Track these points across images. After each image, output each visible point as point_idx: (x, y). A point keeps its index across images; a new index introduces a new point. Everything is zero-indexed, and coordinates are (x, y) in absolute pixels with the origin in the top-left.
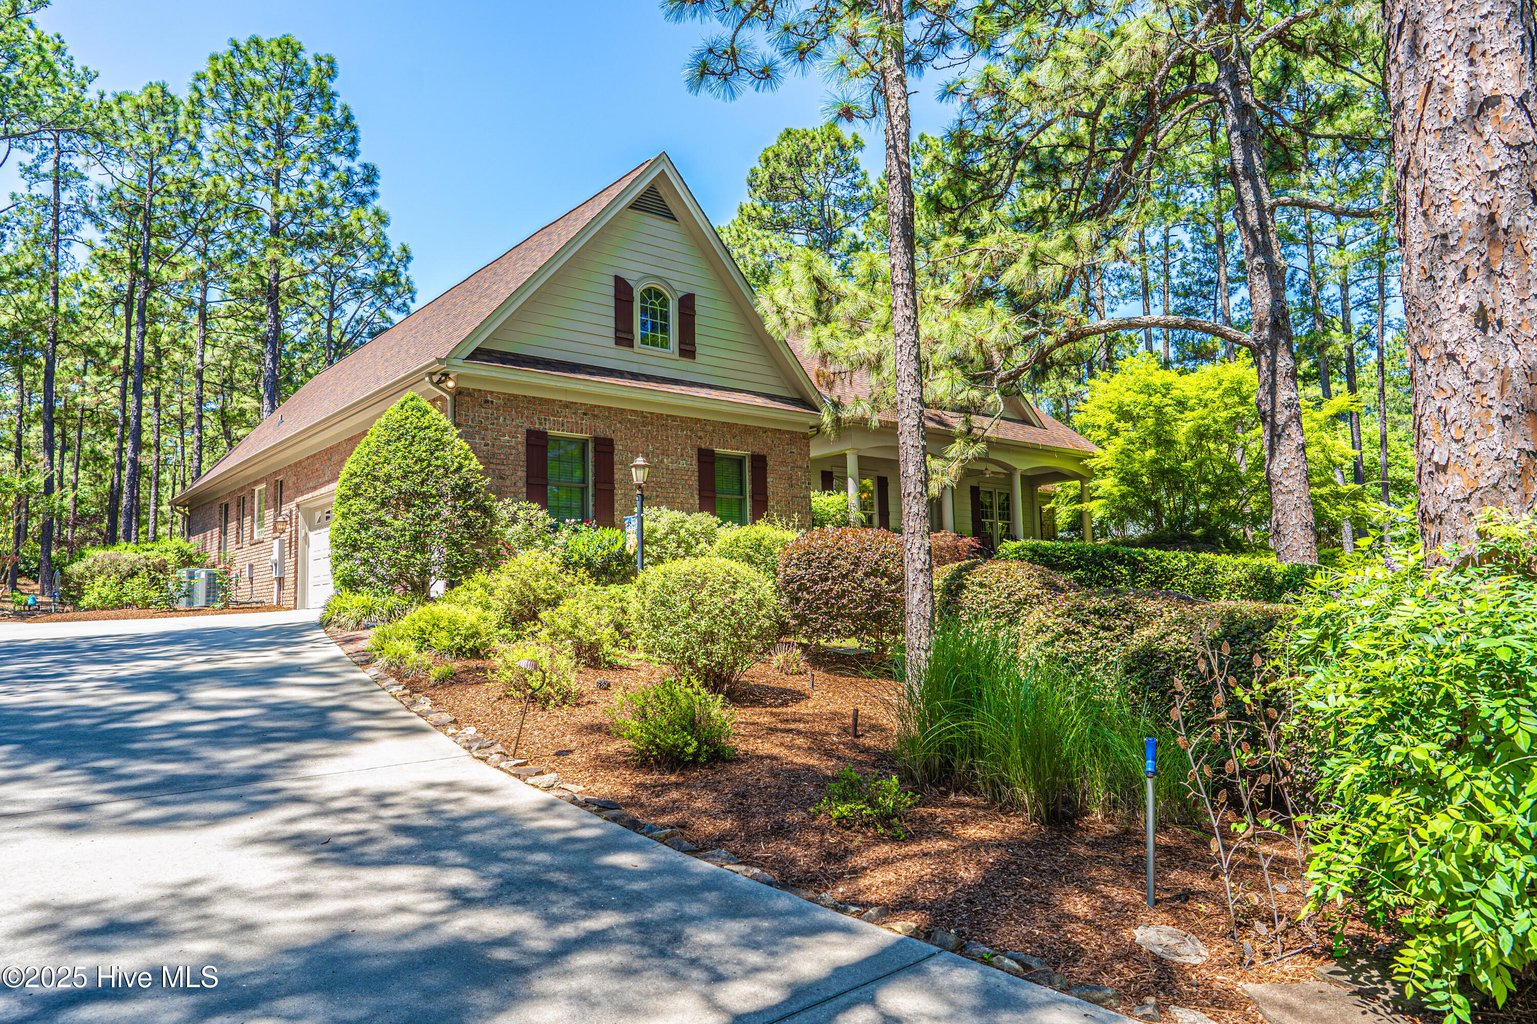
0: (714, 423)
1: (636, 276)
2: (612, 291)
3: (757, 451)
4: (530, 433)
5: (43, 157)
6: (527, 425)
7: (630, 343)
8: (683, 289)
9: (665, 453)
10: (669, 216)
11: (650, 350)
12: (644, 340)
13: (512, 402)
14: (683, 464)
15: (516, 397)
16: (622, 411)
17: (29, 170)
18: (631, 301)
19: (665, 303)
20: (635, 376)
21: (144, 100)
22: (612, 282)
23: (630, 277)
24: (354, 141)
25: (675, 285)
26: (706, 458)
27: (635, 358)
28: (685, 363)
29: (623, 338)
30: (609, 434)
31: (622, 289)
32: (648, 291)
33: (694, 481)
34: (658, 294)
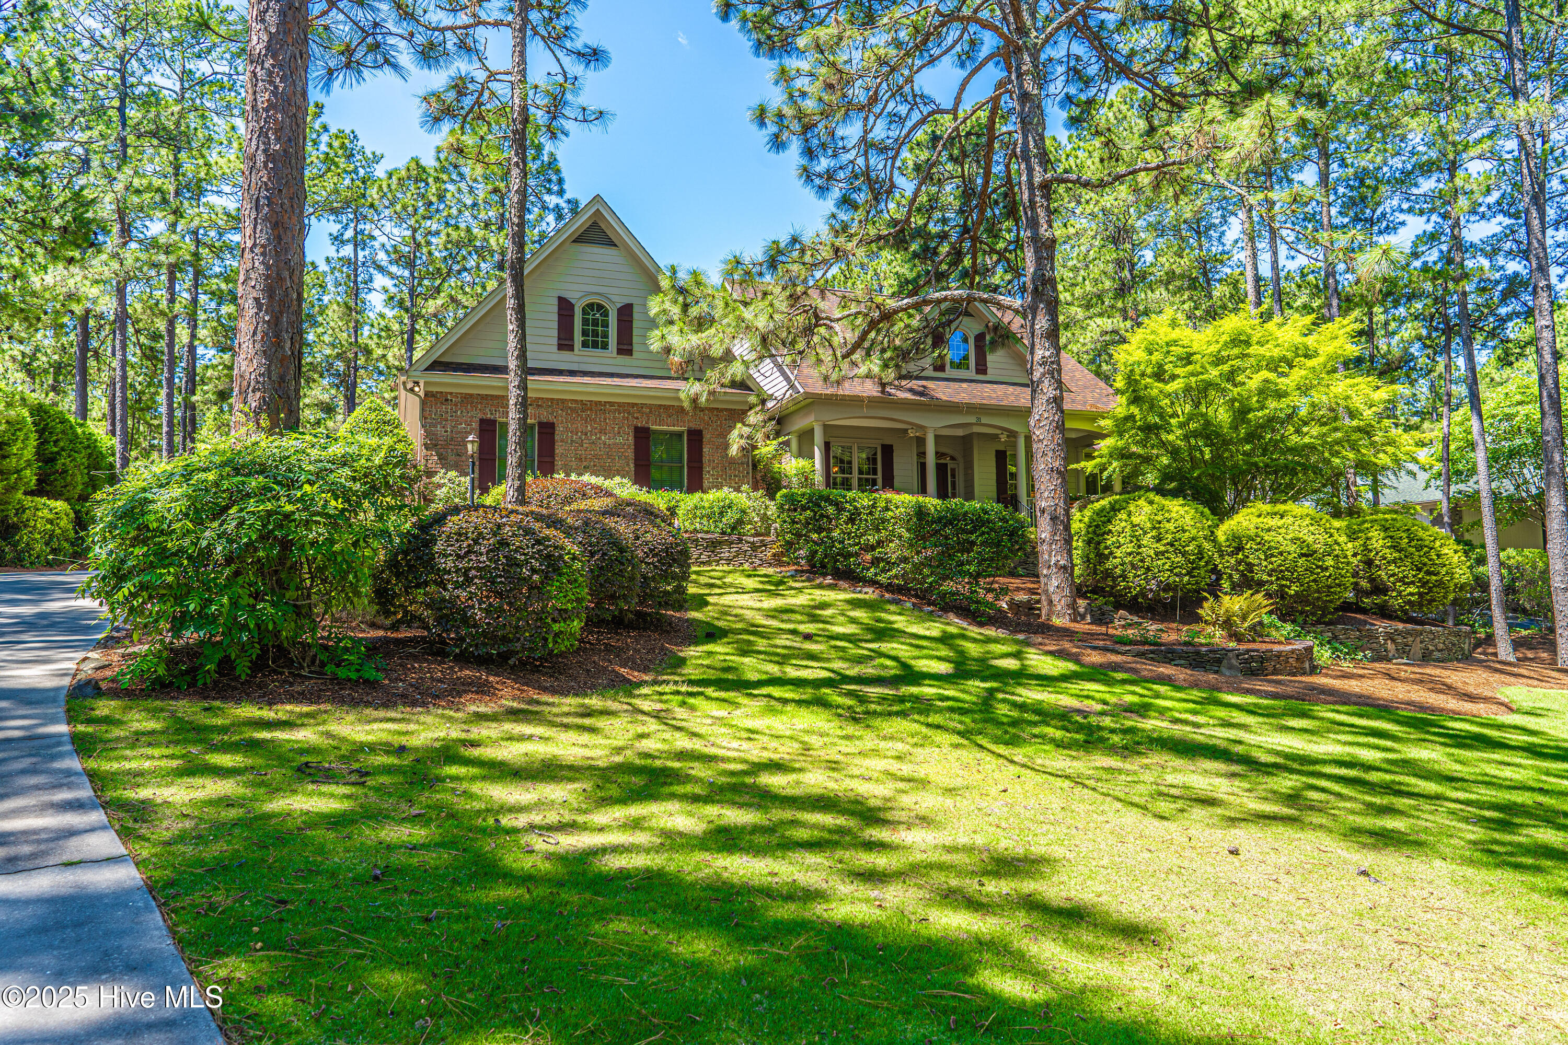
0: (650, 406)
1: (578, 295)
2: (556, 309)
3: (693, 426)
4: (482, 421)
5: (345, 228)
6: (480, 416)
7: (571, 348)
8: (621, 301)
9: (603, 431)
10: (612, 244)
11: (591, 351)
12: (585, 344)
13: (468, 399)
14: (619, 440)
15: (471, 395)
16: (563, 401)
17: (336, 238)
18: (572, 316)
19: (606, 314)
20: (572, 373)
21: (403, 173)
22: (555, 302)
23: (571, 296)
24: (560, 181)
25: (614, 298)
26: (642, 436)
27: (576, 359)
28: (623, 360)
29: (565, 344)
30: (551, 419)
31: (565, 307)
32: (591, 306)
33: (630, 453)
34: (600, 307)
